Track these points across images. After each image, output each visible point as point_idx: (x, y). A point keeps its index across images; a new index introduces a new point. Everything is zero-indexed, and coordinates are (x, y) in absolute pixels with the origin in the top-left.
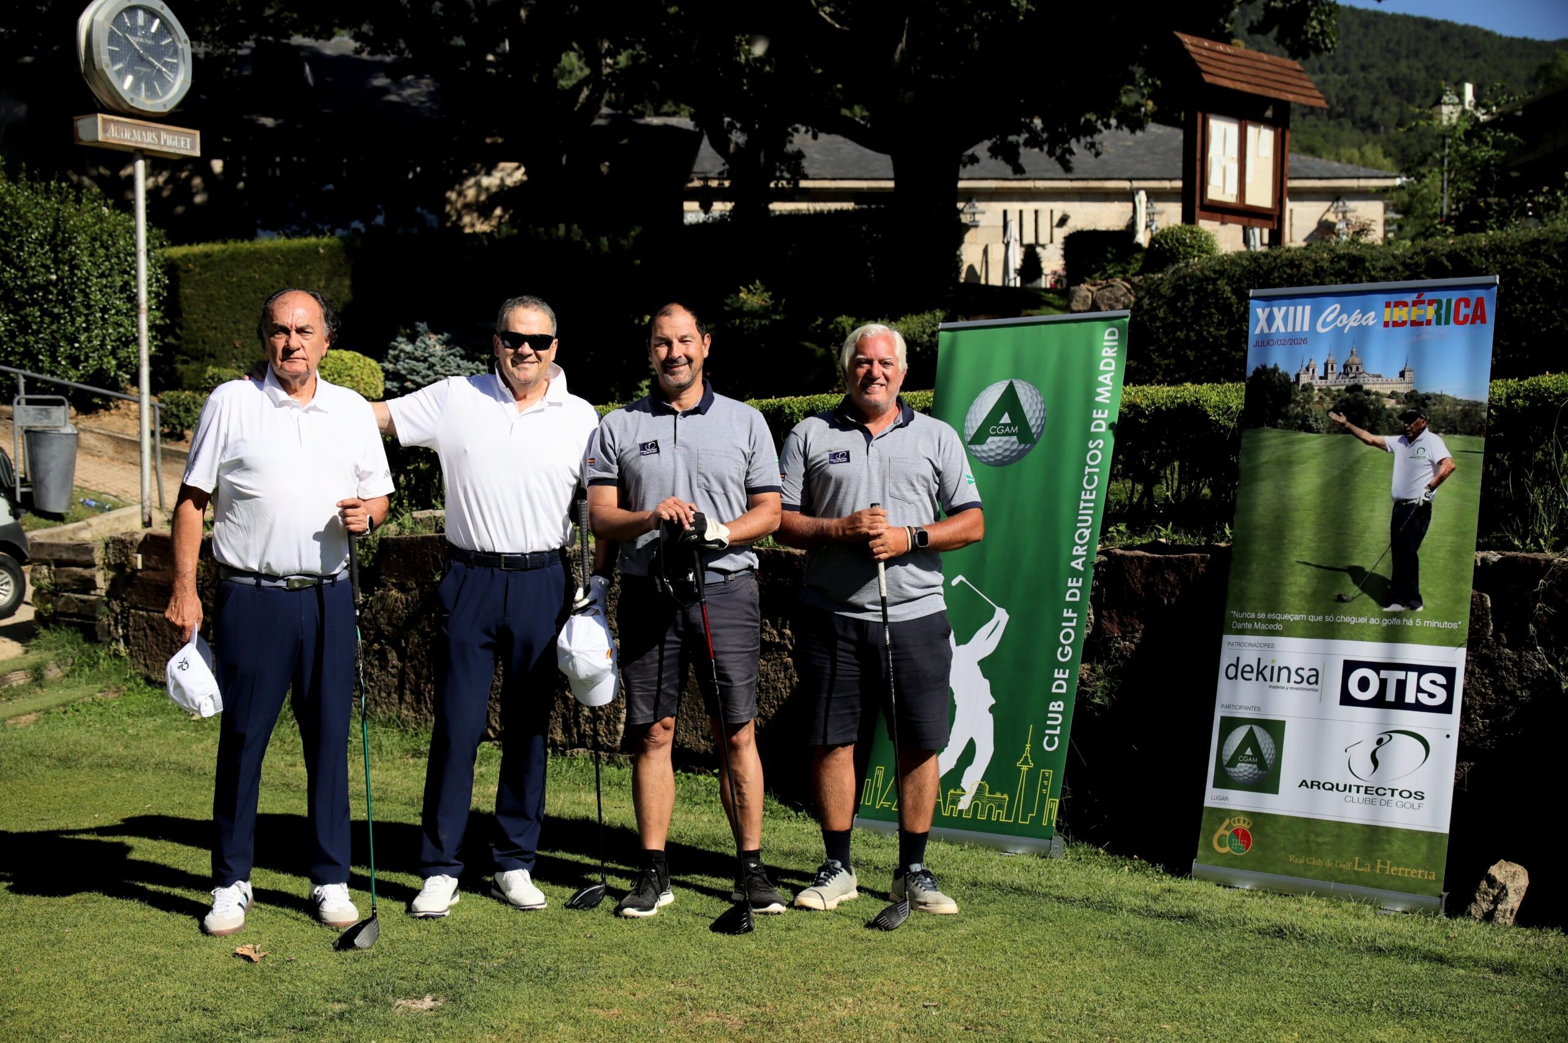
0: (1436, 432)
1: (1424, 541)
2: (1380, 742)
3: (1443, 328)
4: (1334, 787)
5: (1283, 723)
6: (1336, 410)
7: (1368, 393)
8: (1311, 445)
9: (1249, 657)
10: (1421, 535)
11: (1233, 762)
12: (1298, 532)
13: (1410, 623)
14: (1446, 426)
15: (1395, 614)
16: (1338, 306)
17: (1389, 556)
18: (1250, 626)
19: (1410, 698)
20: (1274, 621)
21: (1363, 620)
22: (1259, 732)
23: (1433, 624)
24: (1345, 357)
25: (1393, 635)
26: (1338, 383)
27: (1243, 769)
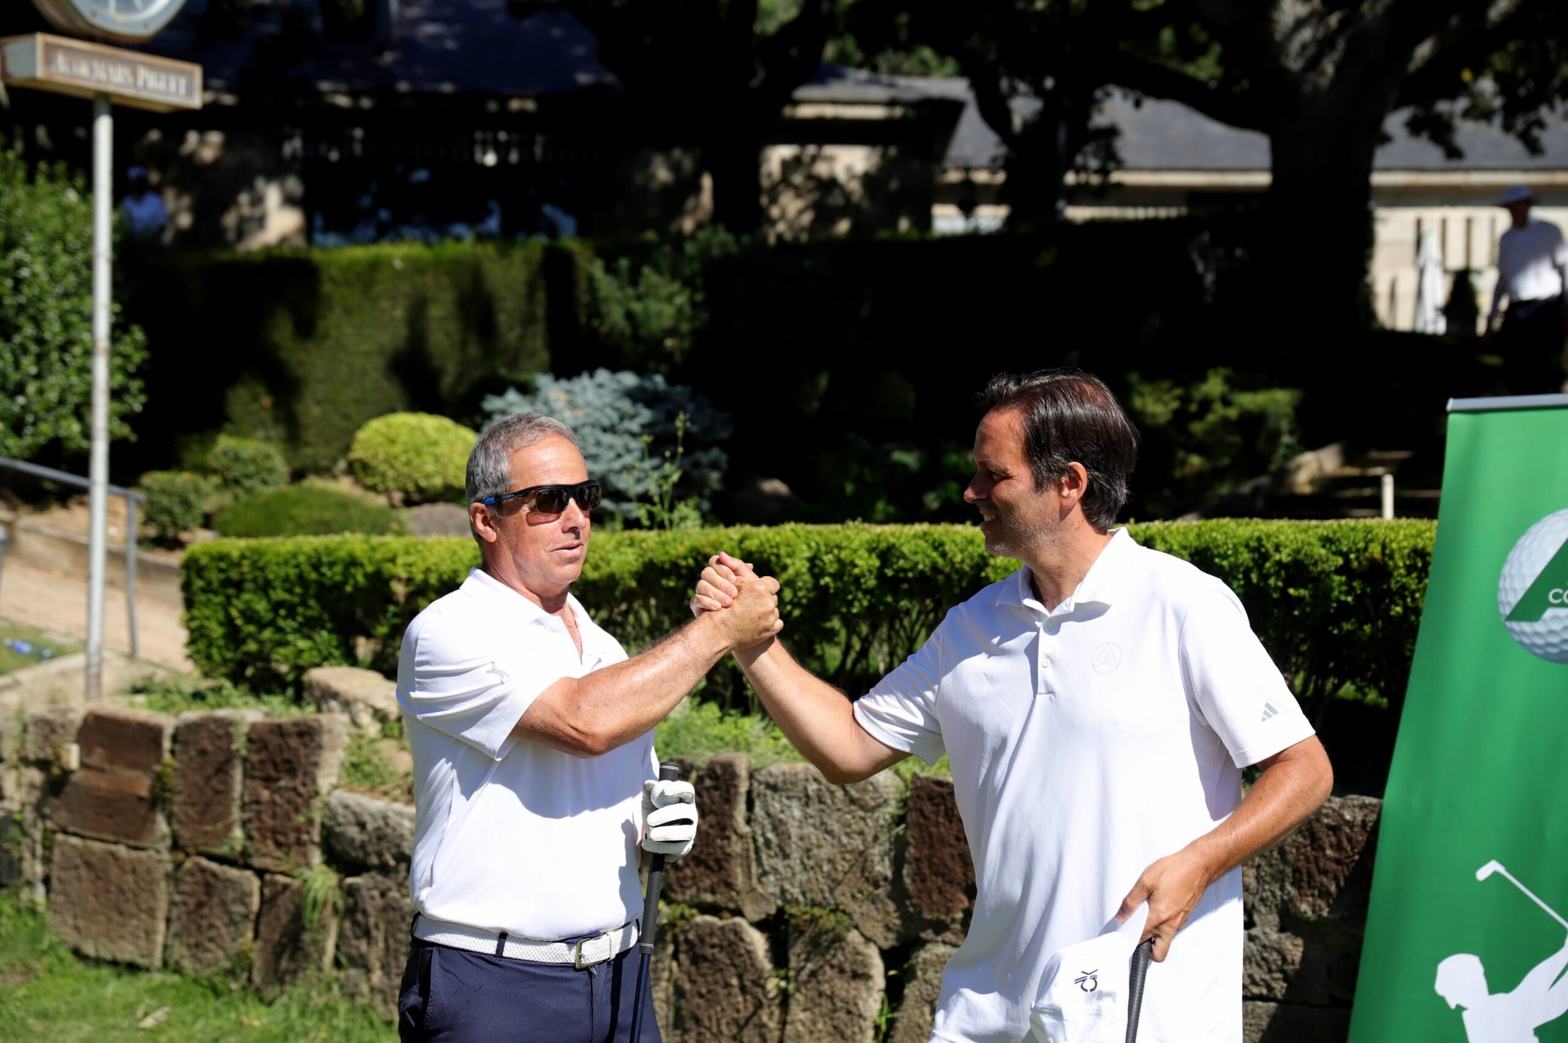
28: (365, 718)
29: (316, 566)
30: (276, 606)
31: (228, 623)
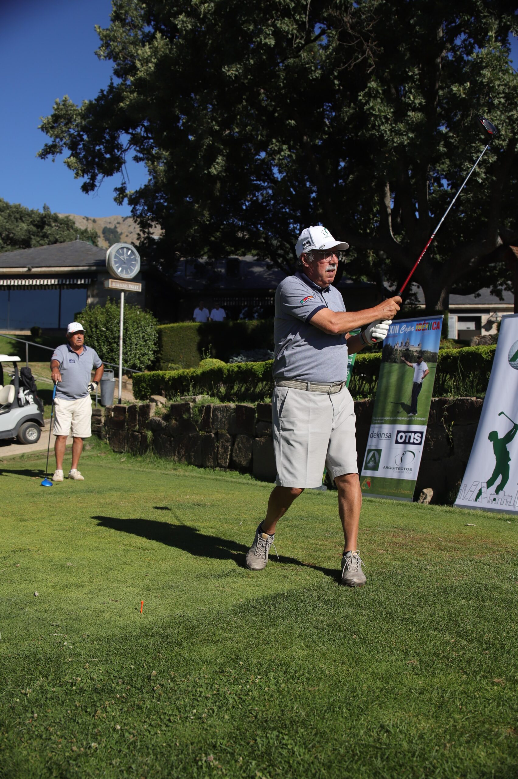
0: (425, 362)
1: (420, 394)
2: (403, 454)
3: (430, 331)
4: (391, 468)
5: (381, 450)
6: (402, 356)
7: (410, 351)
8: (396, 367)
9: (376, 431)
10: (418, 392)
11: (369, 462)
12: (390, 393)
13: (414, 419)
14: (428, 360)
15: (411, 416)
16: (405, 325)
17: (411, 399)
18: (377, 421)
19: (411, 441)
20: (382, 420)
21: (403, 418)
22: (376, 453)
23: (419, 419)
24: (406, 340)
25: (410, 423)
26: (404, 348)
27: (371, 464)
28: (159, 404)
29: (153, 376)
30: (147, 385)
31: (139, 388)
